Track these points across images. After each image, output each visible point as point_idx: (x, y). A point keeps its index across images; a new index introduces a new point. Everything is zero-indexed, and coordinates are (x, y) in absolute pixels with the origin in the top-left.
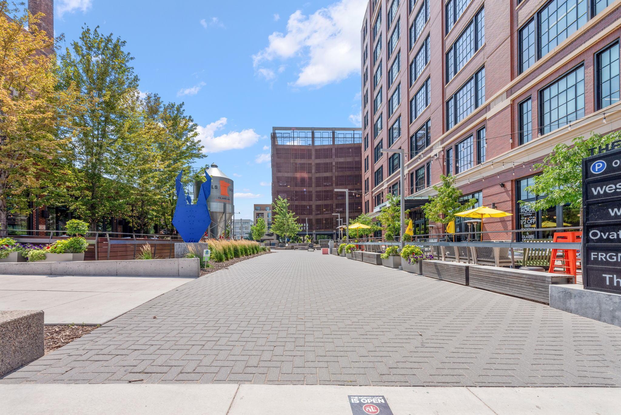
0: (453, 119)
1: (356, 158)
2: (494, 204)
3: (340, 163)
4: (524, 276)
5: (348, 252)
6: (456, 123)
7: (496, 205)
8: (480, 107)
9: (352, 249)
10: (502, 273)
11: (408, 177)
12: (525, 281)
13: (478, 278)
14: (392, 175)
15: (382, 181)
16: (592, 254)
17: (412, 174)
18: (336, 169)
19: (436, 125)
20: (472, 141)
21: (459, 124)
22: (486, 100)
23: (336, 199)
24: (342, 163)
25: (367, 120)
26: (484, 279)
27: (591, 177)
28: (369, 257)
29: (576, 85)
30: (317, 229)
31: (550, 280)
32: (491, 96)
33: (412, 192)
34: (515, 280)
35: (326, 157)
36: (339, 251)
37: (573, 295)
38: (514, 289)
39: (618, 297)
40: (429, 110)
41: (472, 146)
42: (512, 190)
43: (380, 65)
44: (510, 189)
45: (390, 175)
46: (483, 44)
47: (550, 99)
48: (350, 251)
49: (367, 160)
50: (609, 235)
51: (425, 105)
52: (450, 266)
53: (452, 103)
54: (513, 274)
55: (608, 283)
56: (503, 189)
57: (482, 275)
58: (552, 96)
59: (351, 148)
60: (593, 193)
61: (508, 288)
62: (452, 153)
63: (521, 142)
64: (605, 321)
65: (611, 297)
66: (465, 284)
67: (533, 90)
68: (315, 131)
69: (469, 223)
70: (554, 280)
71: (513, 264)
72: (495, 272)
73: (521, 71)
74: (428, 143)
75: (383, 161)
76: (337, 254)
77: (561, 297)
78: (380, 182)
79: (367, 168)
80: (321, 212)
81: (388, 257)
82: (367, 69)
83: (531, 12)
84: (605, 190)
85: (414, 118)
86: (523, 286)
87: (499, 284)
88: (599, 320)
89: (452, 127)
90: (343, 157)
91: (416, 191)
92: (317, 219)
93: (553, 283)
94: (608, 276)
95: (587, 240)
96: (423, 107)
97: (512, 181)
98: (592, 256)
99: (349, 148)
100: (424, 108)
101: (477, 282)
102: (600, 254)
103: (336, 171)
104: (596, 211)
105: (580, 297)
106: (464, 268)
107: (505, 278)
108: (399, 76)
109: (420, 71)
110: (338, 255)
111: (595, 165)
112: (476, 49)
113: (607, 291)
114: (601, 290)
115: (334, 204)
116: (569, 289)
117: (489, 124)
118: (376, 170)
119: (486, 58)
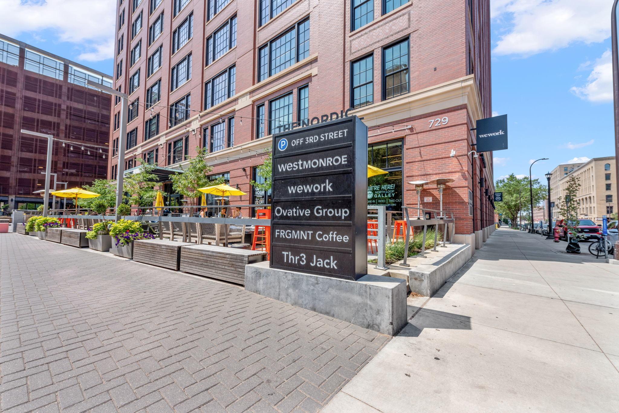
0: (210, 102)
1: (103, 110)
2: (238, 185)
3: (75, 109)
4: (228, 256)
5: (39, 229)
6: (212, 105)
7: (239, 186)
8: (232, 98)
9: (46, 224)
10: (210, 253)
11: (165, 147)
12: (228, 262)
13: (188, 260)
14: (148, 141)
15: (136, 145)
16: (277, 231)
17: (170, 145)
18: (67, 116)
19: (195, 102)
20: (224, 126)
21: (215, 107)
22: (236, 94)
23: (65, 156)
24: (81, 111)
25: (121, 70)
26: (194, 262)
27: (278, 153)
28: (70, 237)
29: (289, 105)
30: (19, 194)
31: (246, 259)
32: (239, 92)
33: (169, 164)
34: (220, 261)
35: (51, 94)
36: (27, 228)
37: (262, 275)
38: (219, 272)
39: (290, 274)
40: (189, 84)
41: (224, 131)
42: (250, 175)
43: (140, 16)
44: (249, 174)
45: (146, 140)
46: (235, 46)
47: (275, 110)
48: (42, 228)
49: (118, 115)
50: (288, 212)
51: (186, 78)
52: (163, 247)
53: (210, 86)
54: (219, 255)
55: (285, 261)
56: (244, 173)
57: (192, 256)
58: (276, 108)
59: (96, 96)
60: (279, 170)
61: (214, 271)
62: (208, 132)
63: (258, 137)
64: (282, 300)
65: (287, 274)
66: (176, 268)
67: (266, 99)
68: (26, 49)
69: (218, 200)
70: (251, 259)
71: (227, 241)
72: (204, 253)
73: (259, 81)
74: (187, 117)
75: (138, 123)
76: (24, 232)
77: (254, 277)
78: (133, 146)
79: (117, 126)
80: (31, 169)
81: (96, 236)
82: (124, 11)
83: (266, 39)
84: (286, 168)
85: (175, 87)
86: (226, 267)
87: (207, 267)
88: (278, 299)
89: (209, 109)
90: (82, 103)
91: (174, 162)
92: (19, 179)
93: (250, 262)
94: (285, 253)
95: (273, 217)
96: (184, 80)
97: (251, 167)
98: (277, 233)
99: (94, 95)
100: (185, 82)
101: (187, 265)
102: (281, 231)
103: (67, 118)
104: (280, 188)
105: (266, 276)
106: (176, 249)
107: (212, 260)
108: (161, 37)
109: (183, 43)
110: (27, 234)
111: (281, 142)
112: (230, 47)
113: (284, 269)
114: (280, 268)
115: (59, 162)
116: (260, 268)
117: (237, 114)
118: (128, 130)
119: (236, 59)
